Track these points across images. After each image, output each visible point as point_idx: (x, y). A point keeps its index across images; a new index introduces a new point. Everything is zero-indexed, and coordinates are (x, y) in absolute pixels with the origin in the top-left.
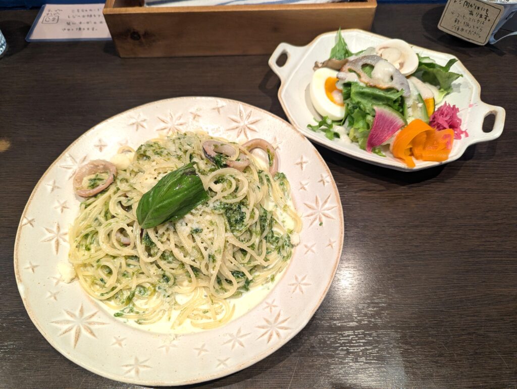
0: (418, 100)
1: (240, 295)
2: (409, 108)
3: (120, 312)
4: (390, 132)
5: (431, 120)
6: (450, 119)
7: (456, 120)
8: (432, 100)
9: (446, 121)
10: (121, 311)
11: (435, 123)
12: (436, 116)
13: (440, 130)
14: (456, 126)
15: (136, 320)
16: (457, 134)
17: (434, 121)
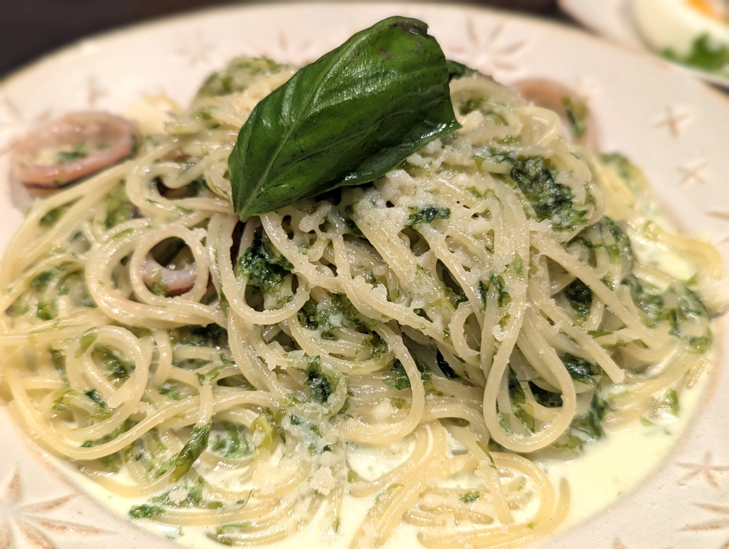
1: (577, 449)
3: (150, 504)
10: (154, 500)
15: (212, 529)
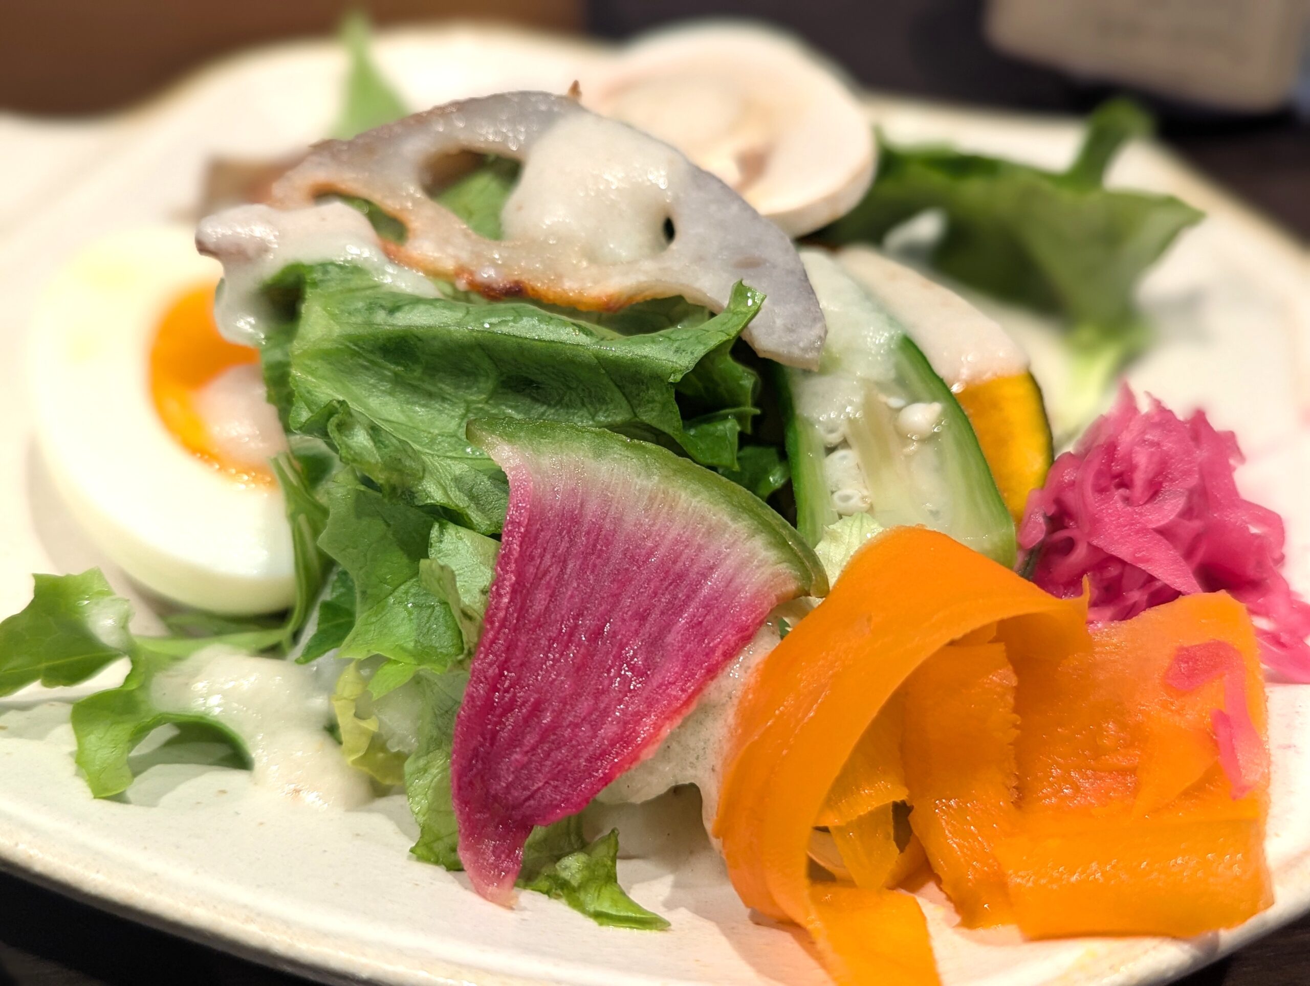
0: (901, 383)
2: (830, 450)
4: (670, 669)
5: (1038, 531)
6: (1188, 513)
7: (1234, 517)
8: (1023, 390)
9: (1165, 532)
11: (1080, 554)
12: (1071, 498)
13: (1128, 613)
14: (1251, 571)
16: (1274, 639)
17: (1069, 545)
